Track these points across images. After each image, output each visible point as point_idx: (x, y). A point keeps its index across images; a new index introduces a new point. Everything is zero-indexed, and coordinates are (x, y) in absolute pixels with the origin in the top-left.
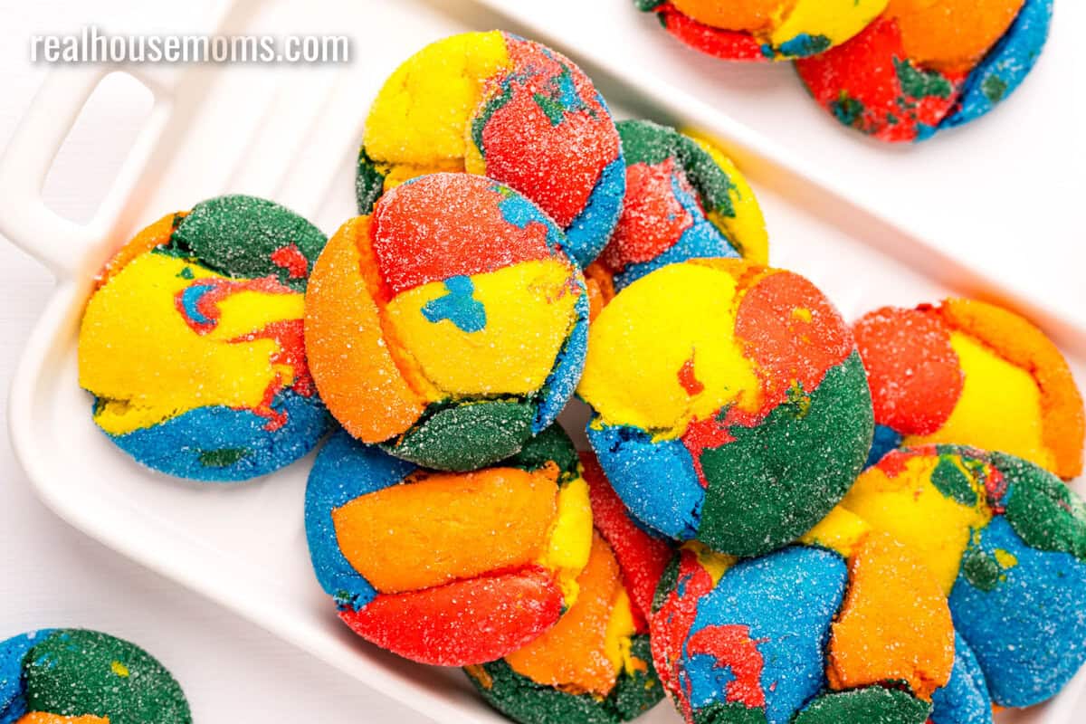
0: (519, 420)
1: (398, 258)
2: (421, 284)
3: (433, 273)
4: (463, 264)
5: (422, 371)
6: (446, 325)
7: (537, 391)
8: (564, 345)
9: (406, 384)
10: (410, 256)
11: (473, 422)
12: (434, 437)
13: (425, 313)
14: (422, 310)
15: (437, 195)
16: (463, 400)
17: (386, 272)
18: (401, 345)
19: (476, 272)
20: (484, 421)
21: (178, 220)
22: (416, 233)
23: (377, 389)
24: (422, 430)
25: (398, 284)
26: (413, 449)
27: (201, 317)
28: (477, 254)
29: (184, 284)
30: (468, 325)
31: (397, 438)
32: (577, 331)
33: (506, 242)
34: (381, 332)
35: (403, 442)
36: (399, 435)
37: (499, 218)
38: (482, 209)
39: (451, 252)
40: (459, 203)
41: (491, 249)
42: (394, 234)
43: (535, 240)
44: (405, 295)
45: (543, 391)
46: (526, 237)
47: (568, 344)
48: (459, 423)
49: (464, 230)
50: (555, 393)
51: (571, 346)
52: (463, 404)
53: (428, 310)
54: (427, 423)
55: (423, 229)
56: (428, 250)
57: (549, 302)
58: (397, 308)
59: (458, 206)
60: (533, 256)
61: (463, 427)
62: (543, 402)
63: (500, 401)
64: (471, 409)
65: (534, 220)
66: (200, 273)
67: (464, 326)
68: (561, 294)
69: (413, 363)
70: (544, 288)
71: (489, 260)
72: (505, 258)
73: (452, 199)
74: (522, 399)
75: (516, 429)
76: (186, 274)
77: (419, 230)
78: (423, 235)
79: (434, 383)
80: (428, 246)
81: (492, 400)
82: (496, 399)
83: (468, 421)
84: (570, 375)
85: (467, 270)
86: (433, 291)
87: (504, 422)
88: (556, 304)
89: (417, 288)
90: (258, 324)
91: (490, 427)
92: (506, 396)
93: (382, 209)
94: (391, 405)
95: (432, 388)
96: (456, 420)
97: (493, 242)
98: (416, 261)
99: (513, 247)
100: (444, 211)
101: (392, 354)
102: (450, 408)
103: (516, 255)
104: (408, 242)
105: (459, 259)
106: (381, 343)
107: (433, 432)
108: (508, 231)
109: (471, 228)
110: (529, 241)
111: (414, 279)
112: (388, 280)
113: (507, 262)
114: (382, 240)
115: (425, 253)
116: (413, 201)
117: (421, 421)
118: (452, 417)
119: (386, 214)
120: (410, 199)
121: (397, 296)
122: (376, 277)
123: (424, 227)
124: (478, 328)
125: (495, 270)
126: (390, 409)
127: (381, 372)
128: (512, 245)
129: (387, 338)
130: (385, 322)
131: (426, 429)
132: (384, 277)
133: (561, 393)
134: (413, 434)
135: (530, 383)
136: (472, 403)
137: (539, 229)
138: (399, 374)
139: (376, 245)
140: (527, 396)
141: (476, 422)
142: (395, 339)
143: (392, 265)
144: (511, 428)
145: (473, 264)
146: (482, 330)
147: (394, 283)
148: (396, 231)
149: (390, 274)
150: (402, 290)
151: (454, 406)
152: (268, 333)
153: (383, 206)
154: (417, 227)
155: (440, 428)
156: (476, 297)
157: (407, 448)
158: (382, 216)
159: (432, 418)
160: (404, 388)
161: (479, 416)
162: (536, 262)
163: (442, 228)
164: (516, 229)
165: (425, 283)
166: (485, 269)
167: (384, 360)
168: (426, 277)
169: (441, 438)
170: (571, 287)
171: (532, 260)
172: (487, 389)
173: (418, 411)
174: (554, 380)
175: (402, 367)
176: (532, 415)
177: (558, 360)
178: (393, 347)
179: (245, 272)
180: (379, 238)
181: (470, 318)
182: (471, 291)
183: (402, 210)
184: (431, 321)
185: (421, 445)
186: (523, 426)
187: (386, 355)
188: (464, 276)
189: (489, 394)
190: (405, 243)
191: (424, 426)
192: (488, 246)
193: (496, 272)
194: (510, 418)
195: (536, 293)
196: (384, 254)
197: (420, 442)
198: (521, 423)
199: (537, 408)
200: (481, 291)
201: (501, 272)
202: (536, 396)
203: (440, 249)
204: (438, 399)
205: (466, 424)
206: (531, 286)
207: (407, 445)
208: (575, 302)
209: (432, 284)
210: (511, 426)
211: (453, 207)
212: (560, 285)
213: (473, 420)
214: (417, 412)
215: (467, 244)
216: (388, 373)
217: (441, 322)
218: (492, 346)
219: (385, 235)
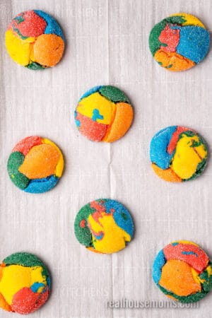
0: (103, 90)
2: (100, 123)
3: (97, 124)
5: (112, 110)
6: (101, 114)
7: (97, 92)
13: (103, 118)
17: (105, 130)
19: (90, 119)
21: (87, 247)
23: (122, 112)
24: (119, 100)
25: (104, 126)
27: (101, 235)
29: (97, 241)
32: (83, 97)
33: (83, 120)
36: (124, 103)
40: (85, 131)
43: (78, 117)
50: (94, 90)
51: (86, 96)
52: (110, 99)
55: (94, 131)
56: (95, 128)
57: (83, 105)
61: (112, 96)
62: (97, 90)
66: (94, 239)
67: (98, 112)
68: (81, 105)
69: (113, 112)
73: (86, 133)
74: (100, 93)
75: (105, 89)
76: (95, 241)
82: (104, 96)
86: (99, 121)
90: (98, 224)
92: (102, 96)
95: (113, 106)
98: (98, 128)
99: (82, 118)
101: (115, 116)
102: (112, 100)
103: (83, 116)
104: (97, 132)
111: (101, 125)
113: (85, 117)
117: (119, 102)
118: (113, 98)
121: (106, 124)
124: (96, 109)
126: (122, 108)
130: (112, 122)
132: (107, 129)
134: (122, 101)
135: (96, 94)
136: (108, 98)
139: (104, 135)
152: (98, 221)
154: (94, 133)
159: (116, 101)
160: (117, 109)
162: (81, 113)
166: (88, 118)
167: (117, 116)
170: (79, 105)
172: (104, 99)
173: (118, 104)
174: (93, 92)
175: (115, 113)
177: (90, 95)
179: (89, 231)
181: (96, 112)
182: (93, 116)
184: (103, 116)
186: (103, 88)
188: (92, 119)
193: (87, 116)
195: (84, 108)
197: (121, 98)
199: (99, 90)
203: (93, 127)
204: (113, 103)
206: (84, 110)
208: (80, 102)
216: (118, 114)
218: (96, 105)
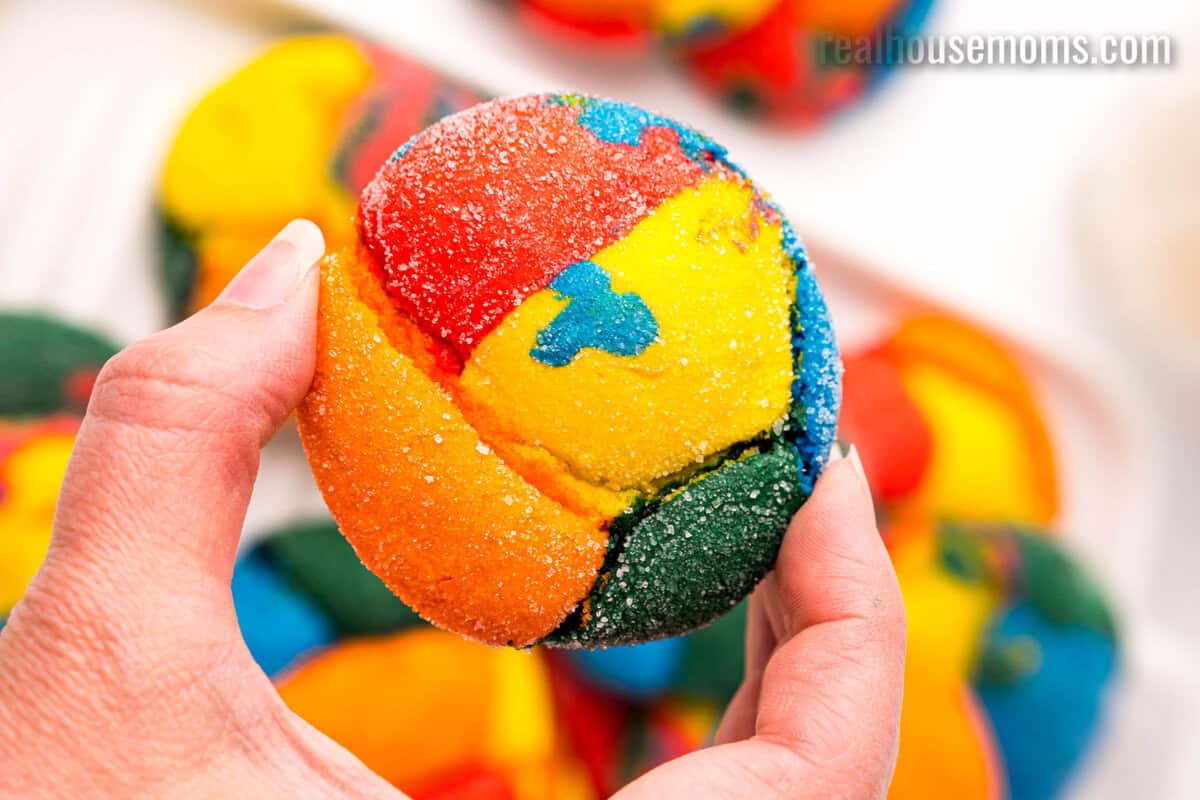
0: (777, 481)
1: (448, 284)
2: (512, 308)
3: (524, 281)
4: (571, 241)
5: (573, 469)
6: (590, 360)
7: (787, 418)
8: (793, 321)
9: (557, 505)
10: (469, 269)
11: (703, 519)
12: (646, 577)
13: (542, 356)
14: (533, 353)
15: (465, 149)
16: (665, 491)
17: (435, 321)
18: (516, 438)
19: (598, 248)
20: (721, 507)
22: (463, 224)
23: (514, 533)
24: (620, 573)
25: (467, 328)
26: (617, 617)
28: (585, 214)
30: (627, 342)
31: (579, 610)
32: (804, 288)
33: (623, 177)
34: (473, 431)
35: (593, 612)
36: (580, 603)
37: (592, 140)
38: (556, 138)
39: (541, 229)
40: (512, 145)
41: (605, 198)
42: (421, 246)
43: (668, 157)
44: (488, 342)
45: (795, 415)
46: (651, 156)
47: (799, 315)
48: (679, 532)
49: (545, 183)
50: (817, 409)
51: (805, 316)
52: (668, 498)
53: (544, 348)
54: (621, 559)
55: (473, 212)
56: (497, 244)
57: (742, 251)
58: (484, 373)
59: (513, 149)
60: (679, 185)
61: (688, 535)
62: (803, 434)
63: (728, 463)
64: (688, 497)
65: (648, 125)
67: (622, 345)
68: (753, 229)
69: (551, 461)
70: (724, 228)
71: (609, 219)
72: (634, 204)
73: (495, 143)
74: (766, 443)
75: (779, 501)
77: (464, 216)
78: (476, 222)
79: (603, 482)
80: (494, 237)
81: (716, 468)
82: (721, 462)
83: (691, 521)
84: (827, 368)
85: (582, 251)
86: (537, 311)
87: (754, 495)
88: (755, 249)
89: (507, 319)
91: (734, 515)
92: (736, 450)
93: (374, 220)
94: (548, 551)
95: (602, 493)
96: (671, 530)
97: (603, 184)
98: (484, 272)
99: (638, 182)
100: (493, 168)
101: (509, 463)
102: (648, 514)
103: (649, 194)
104: (454, 246)
105: (559, 235)
106: (484, 450)
107: (641, 568)
108: (618, 157)
109: (555, 174)
110: (659, 161)
111: (493, 306)
112: (444, 333)
113: (640, 211)
114: (403, 267)
115: (494, 251)
116: (426, 178)
117: (610, 560)
118: (661, 526)
119: (386, 222)
120: (419, 176)
121: (473, 353)
122: (419, 339)
123: (471, 207)
124: (648, 341)
125: (627, 233)
126: (550, 560)
127: (508, 500)
128: (634, 178)
129: (486, 437)
130: (465, 405)
131: (626, 569)
132: (434, 333)
133: (826, 405)
134: (605, 590)
135: (769, 408)
136: (683, 488)
137: (664, 136)
138: (538, 493)
139: (395, 283)
140: (772, 432)
141: (708, 516)
142: (499, 431)
143: (441, 302)
144: (770, 502)
145: (586, 234)
146: (656, 339)
147: (457, 331)
148: (423, 240)
149: (442, 322)
150: (478, 337)
151: (654, 507)
153: (374, 213)
154: (459, 214)
155: (650, 555)
156: (619, 289)
157: (605, 620)
158: (380, 230)
159: (626, 545)
160: (558, 512)
161: (707, 504)
162: (688, 192)
163: (506, 198)
164: (629, 147)
165: (518, 302)
166: (611, 237)
167: (502, 477)
168: (515, 291)
169: (658, 572)
170: (762, 214)
171: (678, 191)
173: (599, 543)
174: (804, 387)
175: (534, 475)
176: (794, 462)
177: (796, 351)
178: (505, 447)
180: (394, 268)
181: (625, 328)
182: (605, 281)
183: (415, 201)
184: (558, 365)
185: (629, 601)
186: (788, 489)
187: (502, 468)
188: (581, 261)
189: (707, 458)
190: (451, 252)
191: (620, 565)
192: (597, 194)
193: (633, 234)
194: (762, 484)
195: (714, 242)
196: (417, 289)
197: (624, 596)
198: (783, 484)
199: (796, 449)
200: (621, 274)
201: (639, 230)
202: (787, 428)
203: (519, 232)
204: (619, 505)
205: (692, 526)
206: (700, 233)
207: (603, 615)
208: (782, 237)
209: (531, 300)
210: (768, 498)
211: (505, 153)
212: (745, 216)
213: (700, 514)
214: (598, 546)
215: (563, 202)
216: (519, 498)
217: (577, 357)
218: (685, 361)
219: (403, 256)
